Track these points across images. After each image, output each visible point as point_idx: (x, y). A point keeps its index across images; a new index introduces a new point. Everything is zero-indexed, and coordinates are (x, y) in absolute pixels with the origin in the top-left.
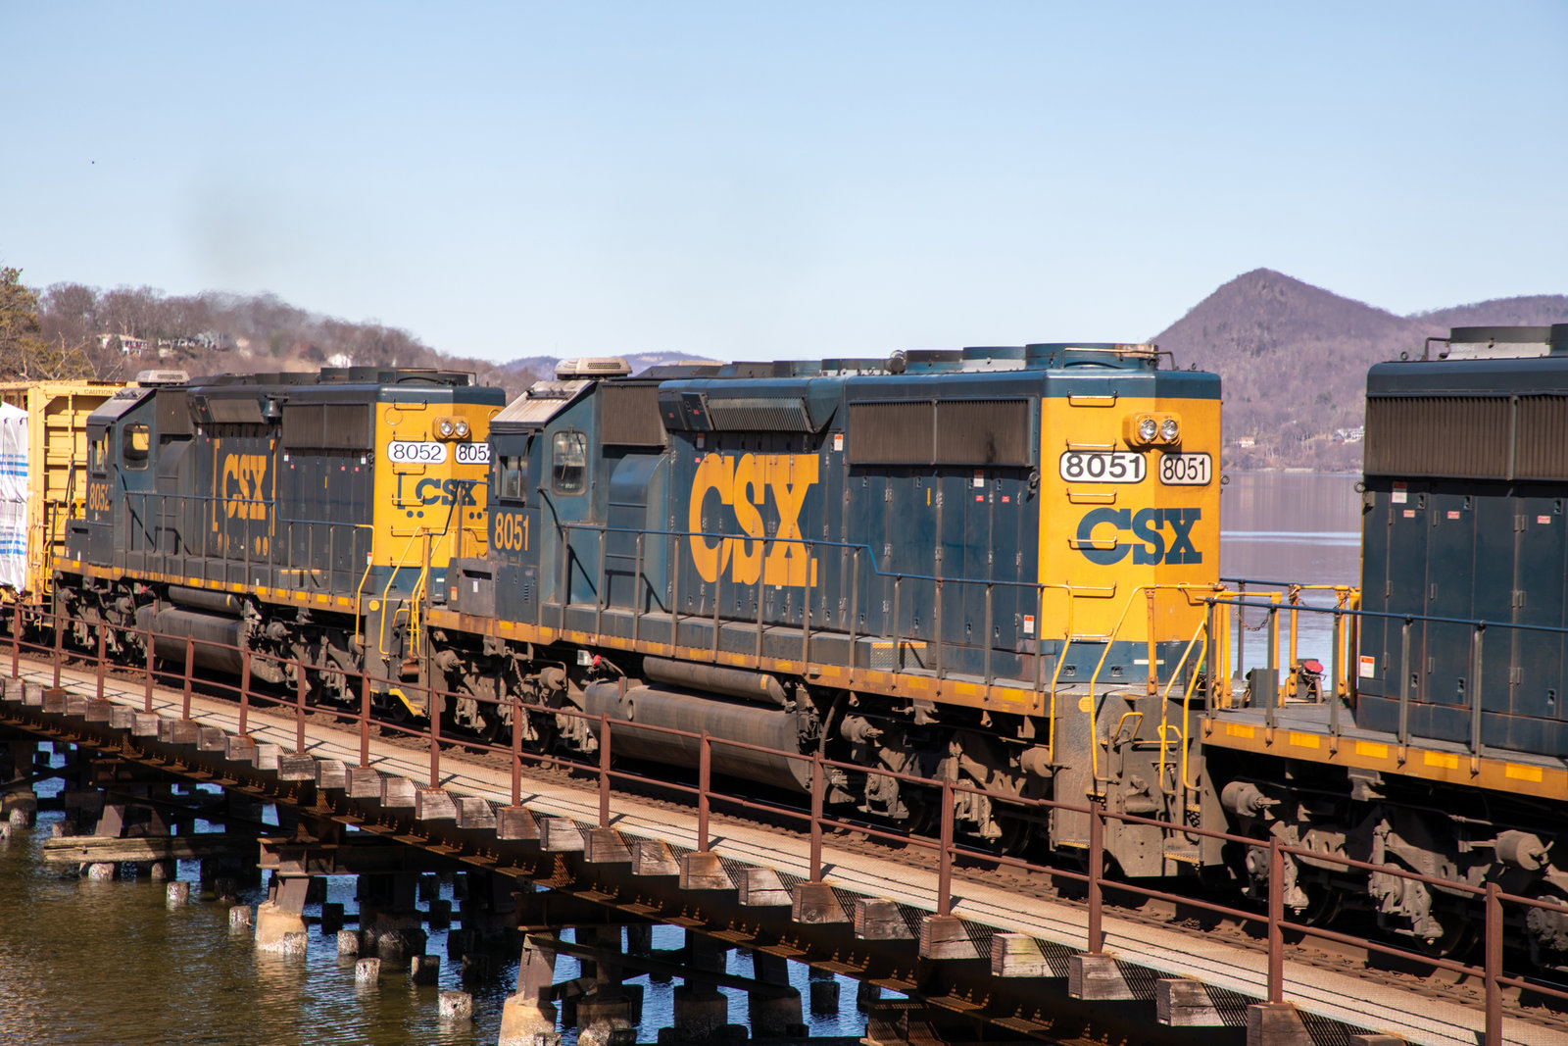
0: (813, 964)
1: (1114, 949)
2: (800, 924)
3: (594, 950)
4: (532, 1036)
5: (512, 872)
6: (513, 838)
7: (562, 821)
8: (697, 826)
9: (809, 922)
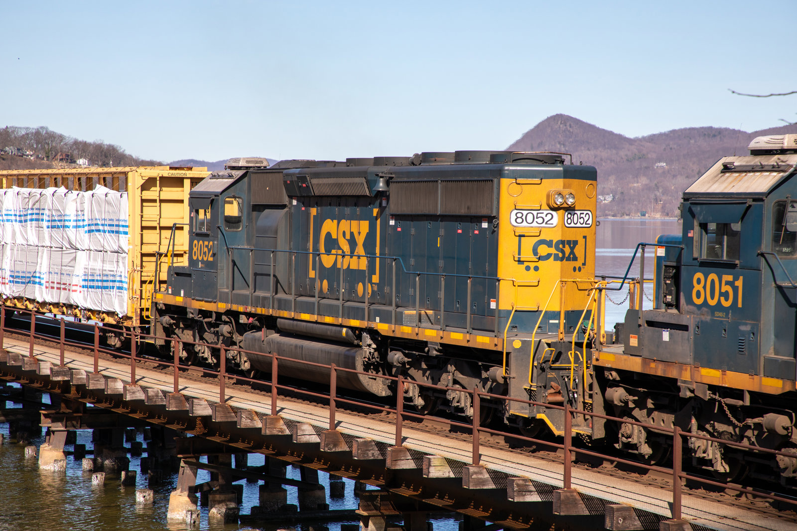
0: (331, 473)
1: (485, 463)
2: (325, 452)
3: (217, 467)
4: (185, 512)
5: (174, 427)
6: (175, 409)
7: (200, 400)
8: (271, 402)
9: (329, 451)
